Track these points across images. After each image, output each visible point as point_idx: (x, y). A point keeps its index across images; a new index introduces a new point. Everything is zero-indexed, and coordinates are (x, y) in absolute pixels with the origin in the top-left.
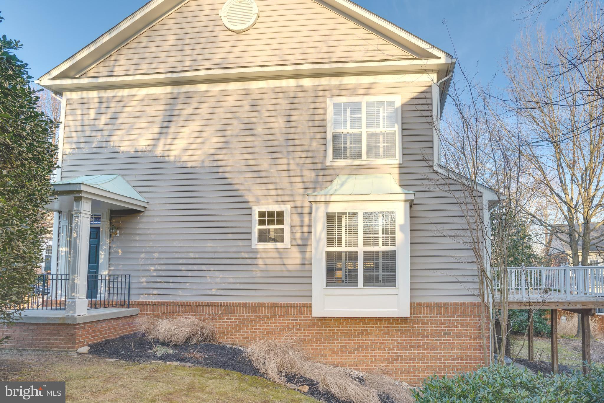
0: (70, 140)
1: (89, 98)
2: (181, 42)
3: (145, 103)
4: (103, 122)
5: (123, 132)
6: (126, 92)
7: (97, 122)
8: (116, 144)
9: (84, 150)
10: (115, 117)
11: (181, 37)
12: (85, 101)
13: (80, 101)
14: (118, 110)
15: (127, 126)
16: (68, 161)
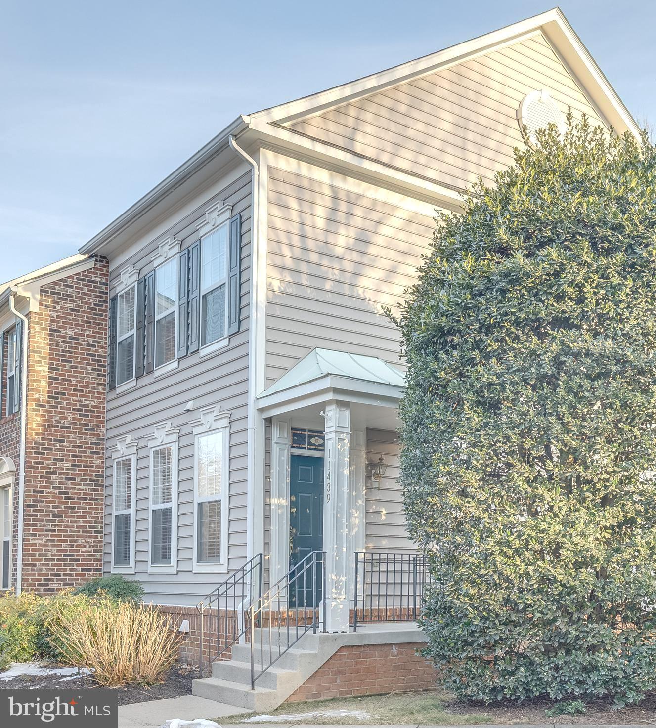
0: (278, 261)
1: (311, 180)
2: (460, 132)
3: (414, 228)
4: (341, 241)
5: (380, 274)
6: (382, 194)
7: (331, 238)
8: (369, 295)
9: (309, 290)
10: (363, 240)
11: (462, 122)
12: (305, 184)
13: (293, 180)
14: (368, 225)
15: (386, 264)
16: (278, 307)
